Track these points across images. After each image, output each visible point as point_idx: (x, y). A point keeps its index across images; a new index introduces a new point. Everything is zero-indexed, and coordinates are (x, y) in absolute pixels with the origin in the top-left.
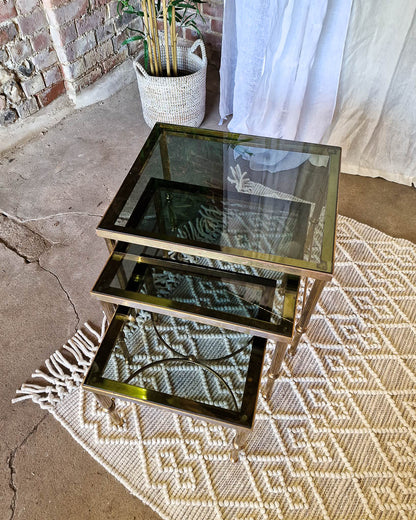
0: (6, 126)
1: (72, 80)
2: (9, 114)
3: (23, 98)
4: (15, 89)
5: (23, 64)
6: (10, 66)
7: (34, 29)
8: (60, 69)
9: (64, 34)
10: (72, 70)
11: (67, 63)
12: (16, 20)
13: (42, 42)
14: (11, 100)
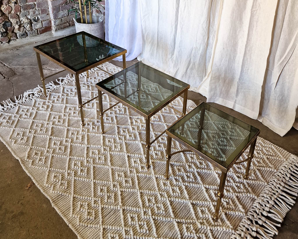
0: (21, 38)
1: (54, 26)
2: (24, 34)
3: (32, 30)
4: (29, 25)
5: (35, 17)
6: (29, 17)
7: (42, 7)
8: (50, 22)
9: (54, 9)
10: (55, 22)
11: (53, 19)
12: (35, 3)
13: (45, 11)
14: (26, 29)
